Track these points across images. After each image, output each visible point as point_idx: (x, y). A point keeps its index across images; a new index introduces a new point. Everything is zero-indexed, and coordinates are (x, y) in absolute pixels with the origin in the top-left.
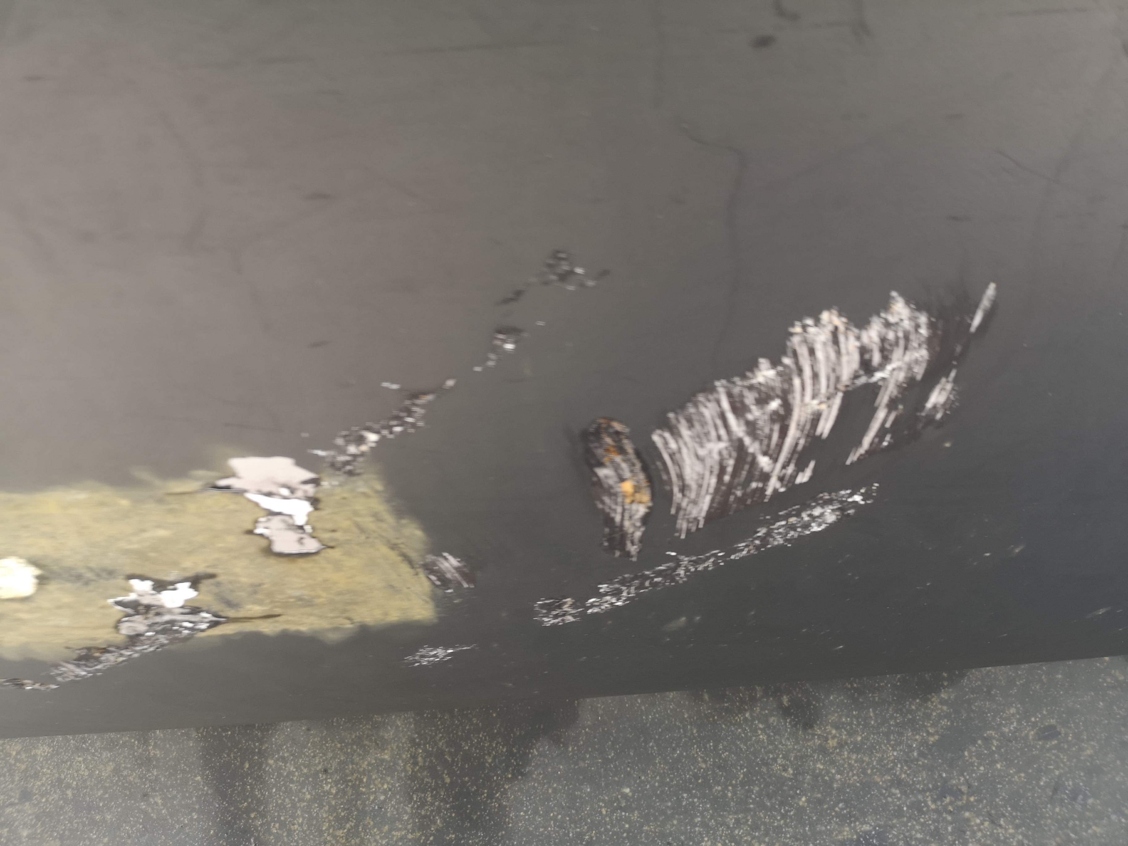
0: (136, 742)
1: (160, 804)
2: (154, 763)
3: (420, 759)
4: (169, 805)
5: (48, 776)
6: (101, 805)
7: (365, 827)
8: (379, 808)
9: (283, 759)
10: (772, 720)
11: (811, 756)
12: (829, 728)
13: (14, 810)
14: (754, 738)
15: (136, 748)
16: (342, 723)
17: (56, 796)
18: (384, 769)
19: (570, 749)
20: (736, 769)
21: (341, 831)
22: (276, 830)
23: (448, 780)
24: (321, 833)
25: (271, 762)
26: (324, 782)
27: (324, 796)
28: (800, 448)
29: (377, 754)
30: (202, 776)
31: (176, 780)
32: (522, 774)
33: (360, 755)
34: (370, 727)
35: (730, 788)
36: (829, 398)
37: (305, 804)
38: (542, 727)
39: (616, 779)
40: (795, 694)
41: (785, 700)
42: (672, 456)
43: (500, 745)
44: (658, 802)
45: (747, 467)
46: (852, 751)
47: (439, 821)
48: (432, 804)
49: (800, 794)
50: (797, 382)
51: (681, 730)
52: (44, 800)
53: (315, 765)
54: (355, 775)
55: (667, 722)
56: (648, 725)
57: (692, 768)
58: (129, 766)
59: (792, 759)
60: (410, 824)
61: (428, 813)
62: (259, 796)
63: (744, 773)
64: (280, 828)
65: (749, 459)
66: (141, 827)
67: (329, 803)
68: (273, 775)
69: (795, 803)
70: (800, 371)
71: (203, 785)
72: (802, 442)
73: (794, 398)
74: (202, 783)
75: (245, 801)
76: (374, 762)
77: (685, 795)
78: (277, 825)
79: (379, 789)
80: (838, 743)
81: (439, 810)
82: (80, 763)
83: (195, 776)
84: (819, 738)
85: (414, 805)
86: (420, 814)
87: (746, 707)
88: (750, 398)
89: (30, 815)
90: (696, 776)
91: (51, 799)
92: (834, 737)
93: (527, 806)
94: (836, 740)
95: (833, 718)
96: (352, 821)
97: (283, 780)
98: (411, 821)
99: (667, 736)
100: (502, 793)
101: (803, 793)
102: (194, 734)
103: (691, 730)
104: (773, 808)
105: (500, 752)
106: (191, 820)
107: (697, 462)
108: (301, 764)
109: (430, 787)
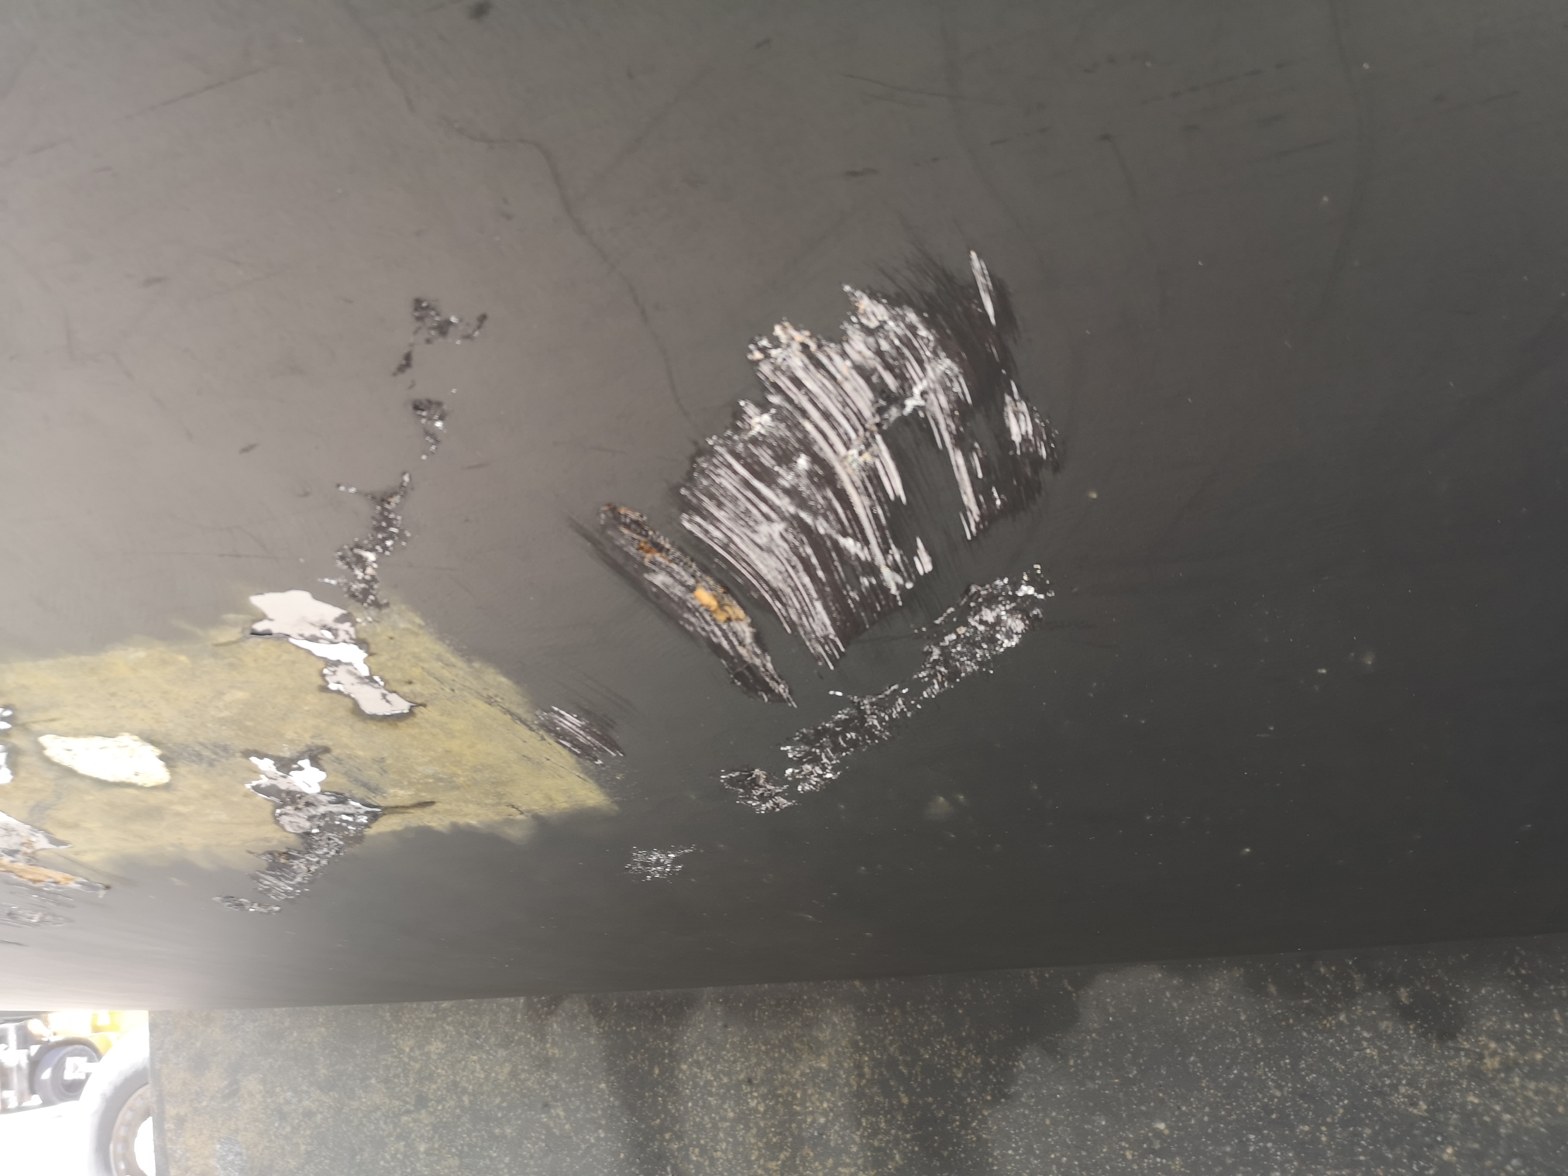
0: (533, 1038)
1: (562, 1117)
2: (553, 1065)
3: (866, 1070)
4: (573, 1118)
5: (443, 1078)
6: (500, 1115)
7: (804, 1159)
8: (821, 1134)
9: (697, 1063)
10: (1383, 1025)
11: (1456, 1083)
12: (1483, 1039)
13: (410, 1119)
14: (1356, 1053)
15: (532, 1045)
16: (765, 1018)
17: (452, 1103)
18: (823, 1082)
19: (1072, 1063)
20: (1332, 1100)
21: (774, 1163)
22: (696, 1156)
23: (905, 1101)
24: (750, 1164)
25: (684, 1067)
26: (749, 1096)
27: (750, 1115)
28: (883, 521)
29: (811, 1061)
30: (607, 1082)
31: (578, 1087)
32: (1005, 1096)
33: (789, 1061)
34: (800, 1024)
35: (1324, 1128)
36: (868, 445)
37: (728, 1124)
38: (1028, 1030)
39: (1143, 1108)
40: (1418, 984)
41: (1403, 994)
42: (725, 547)
43: (973, 1054)
44: (1211, 1145)
45: (834, 555)
46: (1528, 1076)
47: (897, 1157)
48: (887, 1133)
49: (1442, 1143)
50: (808, 426)
51: (1238, 1039)
52: (440, 1108)
53: (737, 1073)
54: (786, 1089)
55: (1213, 1027)
56: (1185, 1030)
57: (1260, 1096)
58: (526, 1068)
59: (1424, 1087)
60: (860, 1158)
61: (883, 1145)
62: (673, 1111)
63: (1344, 1107)
64: (701, 1155)
65: (829, 543)
66: (544, 1145)
67: (757, 1125)
68: (688, 1085)
69: (1437, 1156)
70: (804, 413)
71: (609, 1095)
72: (880, 511)
73: (821, 449)
74: (607, 1092)
75: (658, 1117)
76: (808, 1071)
77: (1252, 1137)
78: (697, 1150)
79: (818, 1108)
80: (1501, 1063)
81: (897, 1141)
82: (475, 1062)
83: (600, 1083)
84: (1467, 1056)
85: (863, 1133)
86: (872, 1145)
87: (1339, 1006)
88: (766, 458)
89: (426, 1125)
90: (1266, 1108)
91: (447, 1105)
92: (1493, 1054)
93: (1016, 1142)
94: (1498, 1059)
95: (1489, 1023)
96: (786, 1151)
97: (700, 1092)
98: (861, 1154)
99: (1216, 1048)
100: (981, 1122)
101: (1448, 1140)
102: (595, 1030)
103: (1254, 1038)
104: (1397, 1163)
105: (972, 1062)
106: (598, 1139)
107: (765, 555)
108: (721, 1071)
109: (883, 1108)
